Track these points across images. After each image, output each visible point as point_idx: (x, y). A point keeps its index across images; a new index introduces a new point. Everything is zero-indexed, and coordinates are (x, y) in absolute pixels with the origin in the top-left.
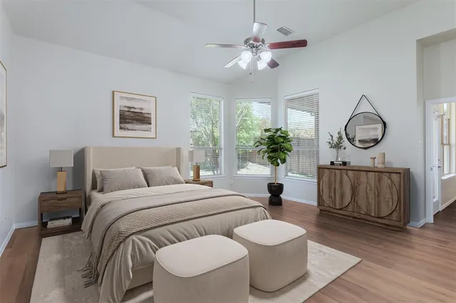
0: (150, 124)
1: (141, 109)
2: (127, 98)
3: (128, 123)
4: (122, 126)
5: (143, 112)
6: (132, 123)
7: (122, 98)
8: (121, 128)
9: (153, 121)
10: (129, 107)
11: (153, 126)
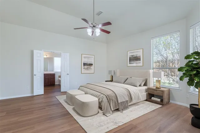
0: (140, 60)
1: (137, 55)
2: (132, 53)
3: (132, 61)
4: (130, 62)
5: (137, 56)
6: (133, 61)
7: (130, 53)
8: (130, 63)
9: (141, 59)
10: (132, 56)
11: (141, 61)
